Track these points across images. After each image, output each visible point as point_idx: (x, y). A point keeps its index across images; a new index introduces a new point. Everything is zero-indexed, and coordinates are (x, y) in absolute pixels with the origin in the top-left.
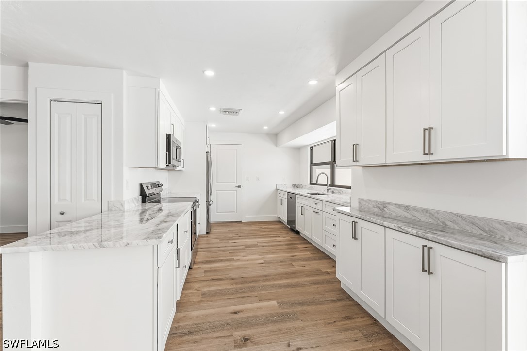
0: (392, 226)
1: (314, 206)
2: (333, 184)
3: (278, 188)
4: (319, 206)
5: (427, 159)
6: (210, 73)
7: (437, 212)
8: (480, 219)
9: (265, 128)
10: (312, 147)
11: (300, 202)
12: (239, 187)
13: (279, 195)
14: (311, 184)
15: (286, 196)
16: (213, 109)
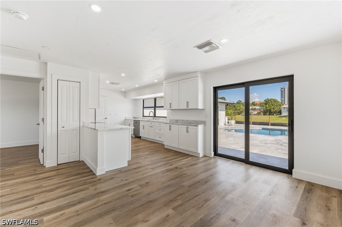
0: (180, 124)
1: (150, 124)
2: (155, 116)
3: (126, 119)
4: (153, 124)
5: (187, 108)
6: (123, 75)
7: (189, 120)
8: (196, 121)
9: (123, 89)
10: (144, 100)
11: (141, 124)
12: (106, 118)
13: (127, 122)
14: (143, 116)
15: (133, 122)
16: (108, 82)
